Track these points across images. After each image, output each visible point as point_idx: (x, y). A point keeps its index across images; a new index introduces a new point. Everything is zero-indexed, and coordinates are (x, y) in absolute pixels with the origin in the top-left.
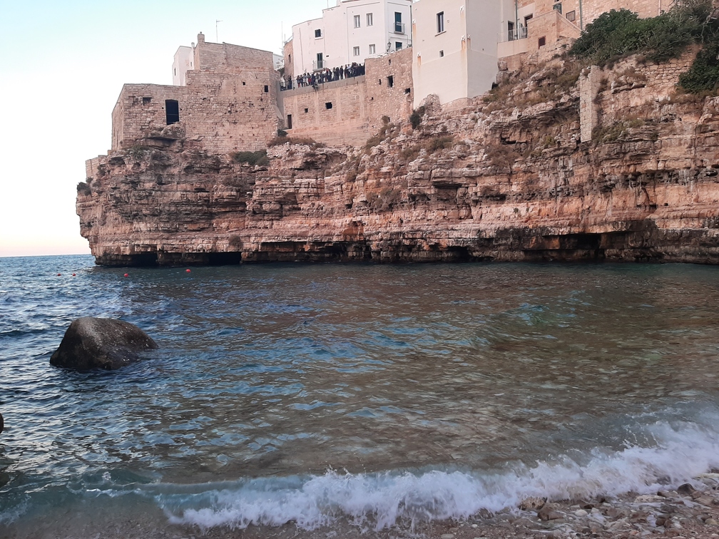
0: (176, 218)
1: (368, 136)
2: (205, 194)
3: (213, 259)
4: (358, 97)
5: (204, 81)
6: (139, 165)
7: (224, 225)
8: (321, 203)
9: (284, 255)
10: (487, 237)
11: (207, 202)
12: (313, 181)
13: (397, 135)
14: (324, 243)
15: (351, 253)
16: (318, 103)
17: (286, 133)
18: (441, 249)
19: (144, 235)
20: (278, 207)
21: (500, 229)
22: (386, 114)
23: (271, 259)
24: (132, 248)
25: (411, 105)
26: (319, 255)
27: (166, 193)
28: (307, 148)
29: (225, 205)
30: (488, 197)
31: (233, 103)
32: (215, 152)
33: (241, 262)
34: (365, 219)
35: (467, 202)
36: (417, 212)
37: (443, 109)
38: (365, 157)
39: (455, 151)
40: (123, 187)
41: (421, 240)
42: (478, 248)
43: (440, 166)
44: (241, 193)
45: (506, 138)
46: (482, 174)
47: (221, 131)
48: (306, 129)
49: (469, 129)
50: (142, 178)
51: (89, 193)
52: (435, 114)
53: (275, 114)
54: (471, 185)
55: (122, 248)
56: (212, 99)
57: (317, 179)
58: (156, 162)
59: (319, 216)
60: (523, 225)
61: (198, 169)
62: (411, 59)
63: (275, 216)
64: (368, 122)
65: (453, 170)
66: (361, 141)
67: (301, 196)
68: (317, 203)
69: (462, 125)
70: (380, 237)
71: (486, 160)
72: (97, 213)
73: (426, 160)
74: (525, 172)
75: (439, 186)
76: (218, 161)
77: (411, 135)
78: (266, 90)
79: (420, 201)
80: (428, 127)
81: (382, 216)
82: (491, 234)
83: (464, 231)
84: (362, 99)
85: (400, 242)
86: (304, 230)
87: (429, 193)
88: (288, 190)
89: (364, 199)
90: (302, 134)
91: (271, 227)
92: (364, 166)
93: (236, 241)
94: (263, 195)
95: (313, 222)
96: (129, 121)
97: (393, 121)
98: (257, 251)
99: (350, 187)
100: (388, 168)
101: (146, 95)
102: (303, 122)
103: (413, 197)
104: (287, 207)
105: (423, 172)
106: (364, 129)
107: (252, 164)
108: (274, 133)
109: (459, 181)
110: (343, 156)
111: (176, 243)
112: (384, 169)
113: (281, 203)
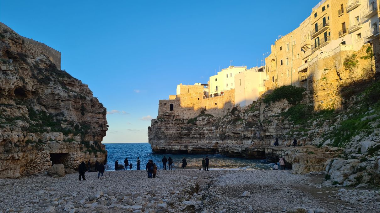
0: (171, 139)
1: (224, 115)
2: (179, 132)
6: (161, 123)
7: (184, 141)
8: (211, 136)
9: (200, 151)
11: (180, 134)
12: (209, 128)
14: (210, 148)
16: (213, 103)
17: (204, 112)
18: (234, 153)
19: (162, 144)
20: (199, 136)
23: (197, 153)
25: (235, 106)
26: (210, 152)
27: (168, 132)
29: (185, 135)
32: (183, 119)
33: (187, 153)
34: (219, 141)
37: (241, 108)
40: (157, 130)
41: (229, 150)
44: (189, 131)
50: (162, 127)
51: (151, 130)
55: (158, 147)
58: (166, 122)
59: (209, 139)
62: (234, 92)
63: (198, 139)
67: (205, 133)
70: (221, 148)
72: (153, 136)
75: (234, 133)
78: (198, 99)
79: (230, 137)
82: (244, 149)
85: (225, 150)
86: (205, 144)
88: (201, 131)
89: (219, 135)
91: (197, 142)
93: (186, 147)
94: (195, 132)
97: (230, 110)
98: (192, 150)
101: (165, 103)
104: (202, 136)
109: (238, 132)
111: (170, 147)
112: (224, 127)
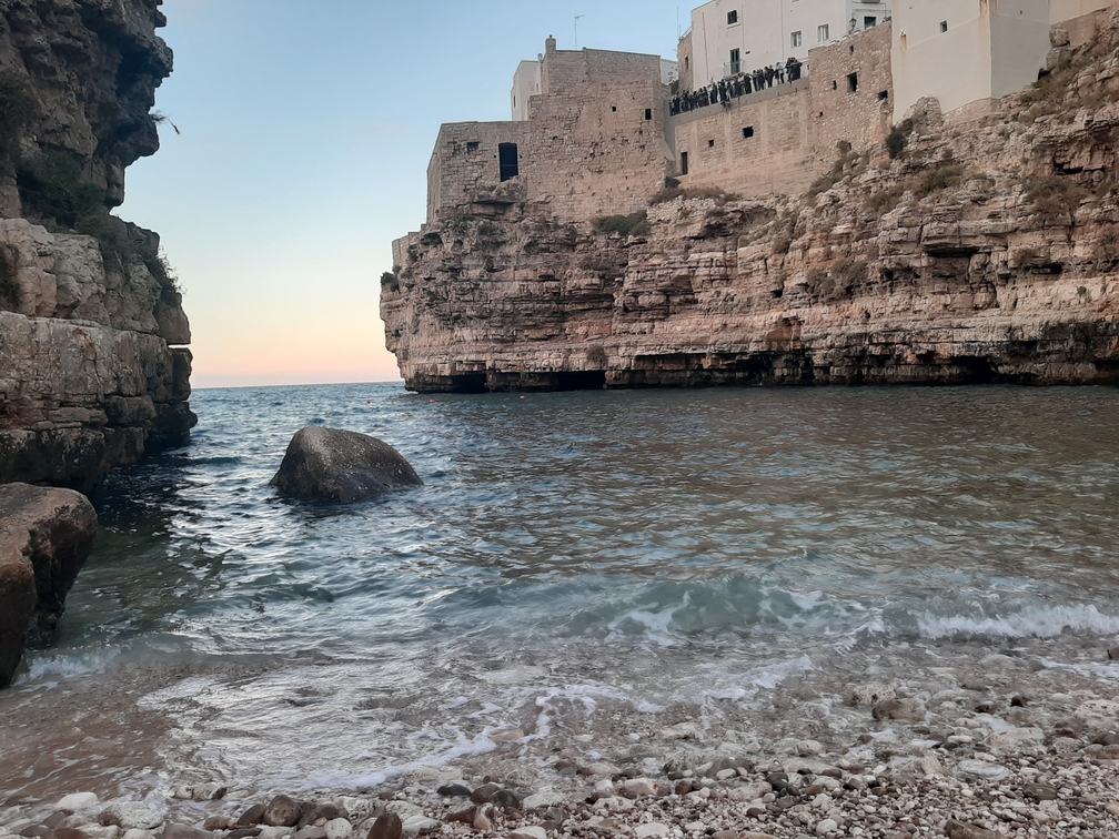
0: (513, 321)
1: (813, 177)
2: (553, 284)
3: (564, 382)
4: (797, 114)
5: (554, 110)
6: (460, 243)
7: (581, 330)
8: (731, 290)
9: (671, 375)
10: (1026, 338)
11: (557, 297)
12: (719, 255)
13: (863, 171)
14: (735, 354)
15: (780, 371)
16: (730, 130)
17: (678, 182)
18: (937, 362)
19: (469, 347)
20: (662, 299)
21: (1051, 324)
22: (844, 137)
23: (651, 382)
24: (453, 367)
25: (889, 118)
26: (726, 375)
27: (499, 285)
28: (711, 204)
29: (583, 299)
30: (1027, 269)
31: (597, 140)
32: (569, 218)
33: (605, 386)
34: (805, 313)
35: (989, 278)
36: (897, 298)
37: (947, 121)
38: (807, 212)
39: (969, 189)
40: (440, 277)
41: (902, 346)
42: (1007, 359)
43: (938, 218)
44: (607, 280)
45: (1064, 164)
46: (1016, 229)
47: (579, 186)
48: (709, 173)
49: (994, 151)
50: (466, 262)
51: (396, 287)
52: (932, 131)
53: (662, 153)
54: (996, 248)
55: (439, 366)
56: (566, 137)
57: (725, 251)
58: (485, 238)
59: (727, 311)
60: (1094, 317)
61: (544, 246)
62: (889, 41)
63: (658, 314)
64: (814, 154)
65: (963, 224)
66: (800, 186)
67: (699, 280)
68: (724, 291)
69: (981, 147)
70: (829, 343)
71: (1025, 203)
72: (407, 315)
73: (913, 209)
74: (1100, 222)
75: (936, 252)
76: (573, 232)
77: (888, 168)
78: (648, 115)
79: (901, 279)
80: (918, 154)
81: (833, 307)
82: (1033, 334)
83: (983, 329)
84: (803, 116)
85: (864, 351)
86: (702, 334)
87: (916, 264)
88: (677, 272)
89: (804, 280)
90: (704, 181)
91: (652, 332)
92: (805, 227)
93: (597, 354)
94: (639, 282)
95: (718, 321)
96: (448, 178)
97: (857, 148)
98: (628, 370)
99: (780, 262)
100: (844, 226)
101: (471, 139)
102: (706, 162)
103: (888, 274)
104: (676, 300)
105: (906, 230)
106: (807, 165)
107: (624, 234)
108: (659, 184)
109: (972, 243)
110: (768, 213)
111: (512, 358)
112: (839, 229)
113: (667, 293)
